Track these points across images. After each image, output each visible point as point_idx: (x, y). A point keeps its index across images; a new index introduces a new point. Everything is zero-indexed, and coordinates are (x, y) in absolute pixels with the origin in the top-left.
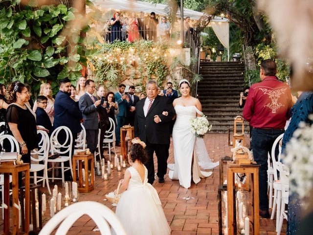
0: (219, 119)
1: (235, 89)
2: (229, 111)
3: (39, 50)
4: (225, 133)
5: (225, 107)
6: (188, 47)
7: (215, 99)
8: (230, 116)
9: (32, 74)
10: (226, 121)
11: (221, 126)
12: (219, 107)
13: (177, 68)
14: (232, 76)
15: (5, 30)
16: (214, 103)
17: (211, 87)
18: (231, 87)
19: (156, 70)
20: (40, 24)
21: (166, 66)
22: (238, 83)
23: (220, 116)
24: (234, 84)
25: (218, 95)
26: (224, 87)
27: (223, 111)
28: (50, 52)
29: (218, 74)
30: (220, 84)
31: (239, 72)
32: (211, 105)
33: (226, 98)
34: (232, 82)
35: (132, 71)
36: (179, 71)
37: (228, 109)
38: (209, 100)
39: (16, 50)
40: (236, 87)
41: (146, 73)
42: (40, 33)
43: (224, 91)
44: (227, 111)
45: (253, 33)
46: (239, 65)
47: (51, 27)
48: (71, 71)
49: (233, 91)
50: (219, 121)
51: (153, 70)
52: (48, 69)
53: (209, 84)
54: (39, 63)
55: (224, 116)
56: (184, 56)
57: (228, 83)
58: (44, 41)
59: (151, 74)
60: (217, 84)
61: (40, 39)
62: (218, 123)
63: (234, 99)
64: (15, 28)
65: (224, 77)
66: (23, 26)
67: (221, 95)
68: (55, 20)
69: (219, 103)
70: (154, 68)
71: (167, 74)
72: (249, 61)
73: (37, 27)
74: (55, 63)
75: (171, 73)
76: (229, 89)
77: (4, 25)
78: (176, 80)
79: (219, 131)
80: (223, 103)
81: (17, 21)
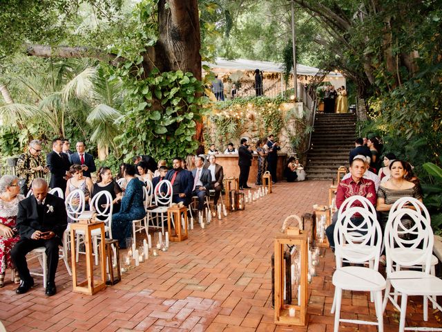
0: (330, 166)
2: (340, 160)
3: (159, 111)
5: (337, 156)
6: (301, 101)
7: (328, 148)
9: (153, 132)
11: (332, 173)
12: (331, 156)
13: (291, 121)
14: (345, 127)
15: (133, 95)
16: (327, 152)
17: (325, 137)
18: (343, 137)
19: (272, 123)
20: (160, 88)
21: (281, 119)
22: (350, 133)
23: (332, 164)
24: (347, 133)
25: (330, 144)
26: (337, 137)
27: (335, 160)
28: (170, 112)
29: (333, 124)
30: (334, 134)
31: (352, 122)
32: (324, 153)
33: (338, 148)
34: (345, 132)
35: (250, 124)
36: (292, 124)
37: (339, 158)
38: (322, 150)
39: (141, 111)
40: (348, 137)
41: (263, 126)
42: (160, 96)
43: (337, 141)
44: (338, 160)
45: (365, 87)
46: (352, 116)
47: (170, 90)
48: (187, 127)
49: (345, 140)
51: (268, 123)
52: (166, 127)
53: (324, 134)
54: (159, 122)
55: (335, 164)
56: (297, 109)
57: (342, 133)
58: (165, 102)
59: (267, 126)
60: (331, 134)
61: (160, 101)
62: (330, 171)
63: (346, 148)
64: (140, 93)
65: (337, 127)
66: (146, 91)
67: (334, 144)
68: (173, 84)
69: (331, 151)
70: (270, 121)
71: (282, 127)
72: (361, 112)
73: (158, 91)
74: (172, 121)
75: (285, 125)
76: (342, 138)
77: (132, 92)
80: (336, 152)
81: (142, 87)
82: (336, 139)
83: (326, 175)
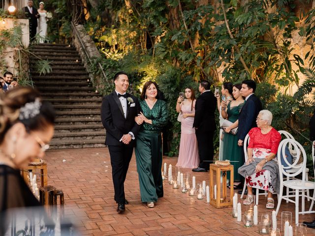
1: (73, 82)
2: (79, 115)
4: (82, 148)
5: (71, 109)
7: (52, 97)
8: (82, 122)
10: (79, 129)
11: (74, 136)
12: (63, 109)
13: (9, 49)
14: (64, 65)
18: (67, 80)
22: (74, 75)
23: (68, 122)
27: (71, 115)
31: (72, 58)
33: (68, 96)
37: (77, 112)
40: (73, 80)
43: (58, 85)
44: (76, 115)
46: (67, 49)
50: (69, 129)
55: (74, 122)
57: (62, 74)
63: (80, 96)
69: (61, 102)
72: (88, 45)
76: (64, 82)
78: (7, 67)
79: (74, 145)
80: (67, 102)
82: (58, 83)
83: (68, 141)
